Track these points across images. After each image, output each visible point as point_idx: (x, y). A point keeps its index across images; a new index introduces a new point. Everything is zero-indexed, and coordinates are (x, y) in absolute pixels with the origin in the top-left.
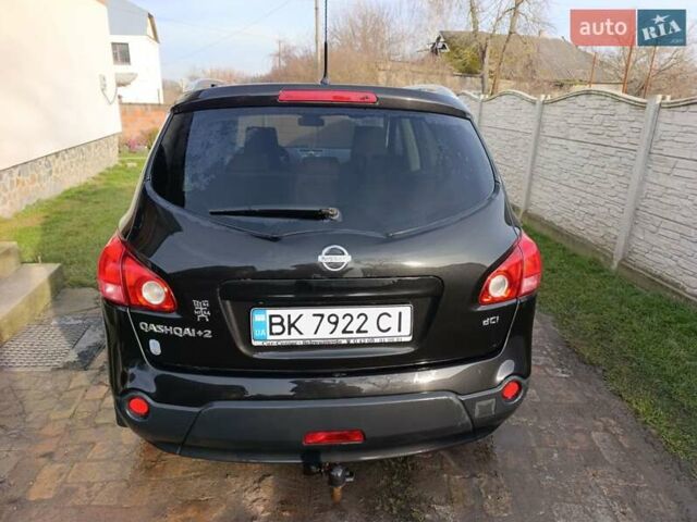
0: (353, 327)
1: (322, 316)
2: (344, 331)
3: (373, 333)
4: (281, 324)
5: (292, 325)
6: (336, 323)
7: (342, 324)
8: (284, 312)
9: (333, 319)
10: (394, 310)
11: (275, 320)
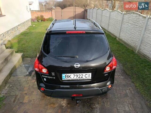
0: (81, 77)
1: (75, 75)
2: (79, 77)
3: (84, 78)
4: (67, 76)
5: (69, 77)
6: (77, 76)
7: (78, 76)
8: (68, 74)
9: (77, 75)
10: (88, 74)
11: (66, 76)
